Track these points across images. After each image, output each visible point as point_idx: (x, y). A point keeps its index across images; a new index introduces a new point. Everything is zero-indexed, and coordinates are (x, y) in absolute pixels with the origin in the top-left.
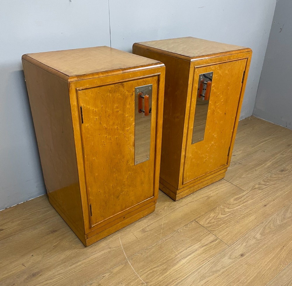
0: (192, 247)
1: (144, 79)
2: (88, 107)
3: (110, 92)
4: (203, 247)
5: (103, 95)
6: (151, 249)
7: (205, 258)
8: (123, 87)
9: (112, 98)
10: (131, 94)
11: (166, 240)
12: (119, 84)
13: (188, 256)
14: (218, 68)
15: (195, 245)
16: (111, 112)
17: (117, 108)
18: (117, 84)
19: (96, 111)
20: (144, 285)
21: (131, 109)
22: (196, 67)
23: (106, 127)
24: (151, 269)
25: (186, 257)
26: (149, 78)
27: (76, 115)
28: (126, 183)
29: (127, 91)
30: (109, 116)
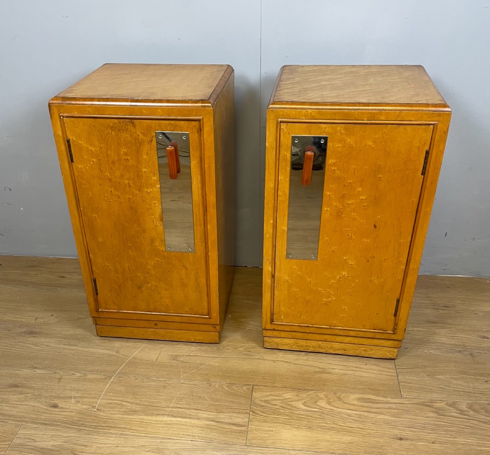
0: (199, 411)
1: (173, 122)
2: (80, 142)
3: (112, 128)
4: (212, 421)
5: (102, 131)
6: (154, 381)
7: (194, 435)
8: (134, 126)
9: (116, 139)
10: (149, 139)
11: (182, 383)
12: (127, 120)
13: (179, 417)
14: (343, 131)
15: (205, 412)
16: (116, 157)
17: (126, 154)
18: (122, 120)
19: (91, 150)
20: (93, 409)
21: (150, 162)
22: (280, 120)
23: (110, 177)
24: (122, 401)
25: (175, 417)
26: (181, 122)
27: (62, 148)
28: (153, 272)
29: (142, 133)
30: (113, 163)
